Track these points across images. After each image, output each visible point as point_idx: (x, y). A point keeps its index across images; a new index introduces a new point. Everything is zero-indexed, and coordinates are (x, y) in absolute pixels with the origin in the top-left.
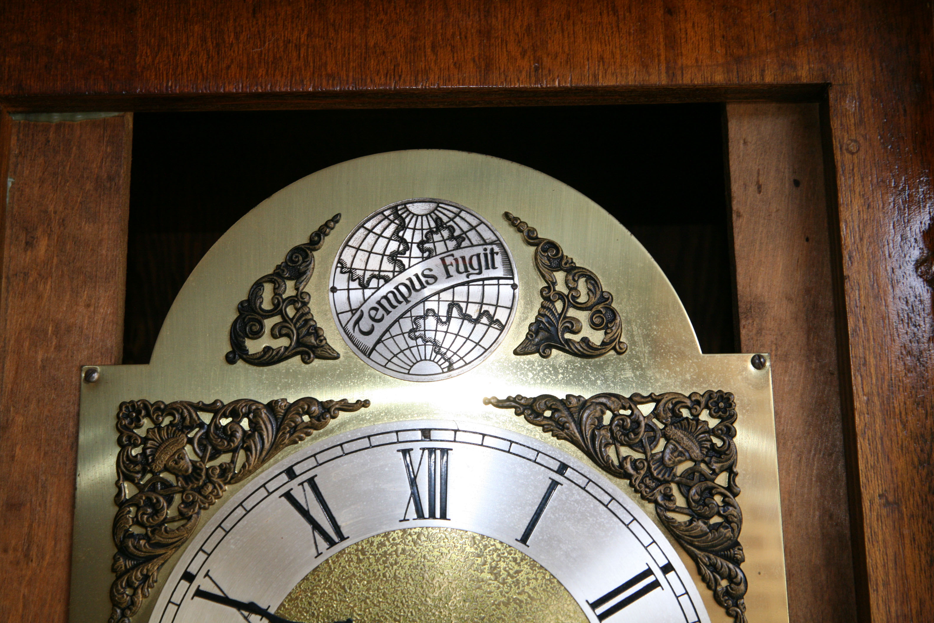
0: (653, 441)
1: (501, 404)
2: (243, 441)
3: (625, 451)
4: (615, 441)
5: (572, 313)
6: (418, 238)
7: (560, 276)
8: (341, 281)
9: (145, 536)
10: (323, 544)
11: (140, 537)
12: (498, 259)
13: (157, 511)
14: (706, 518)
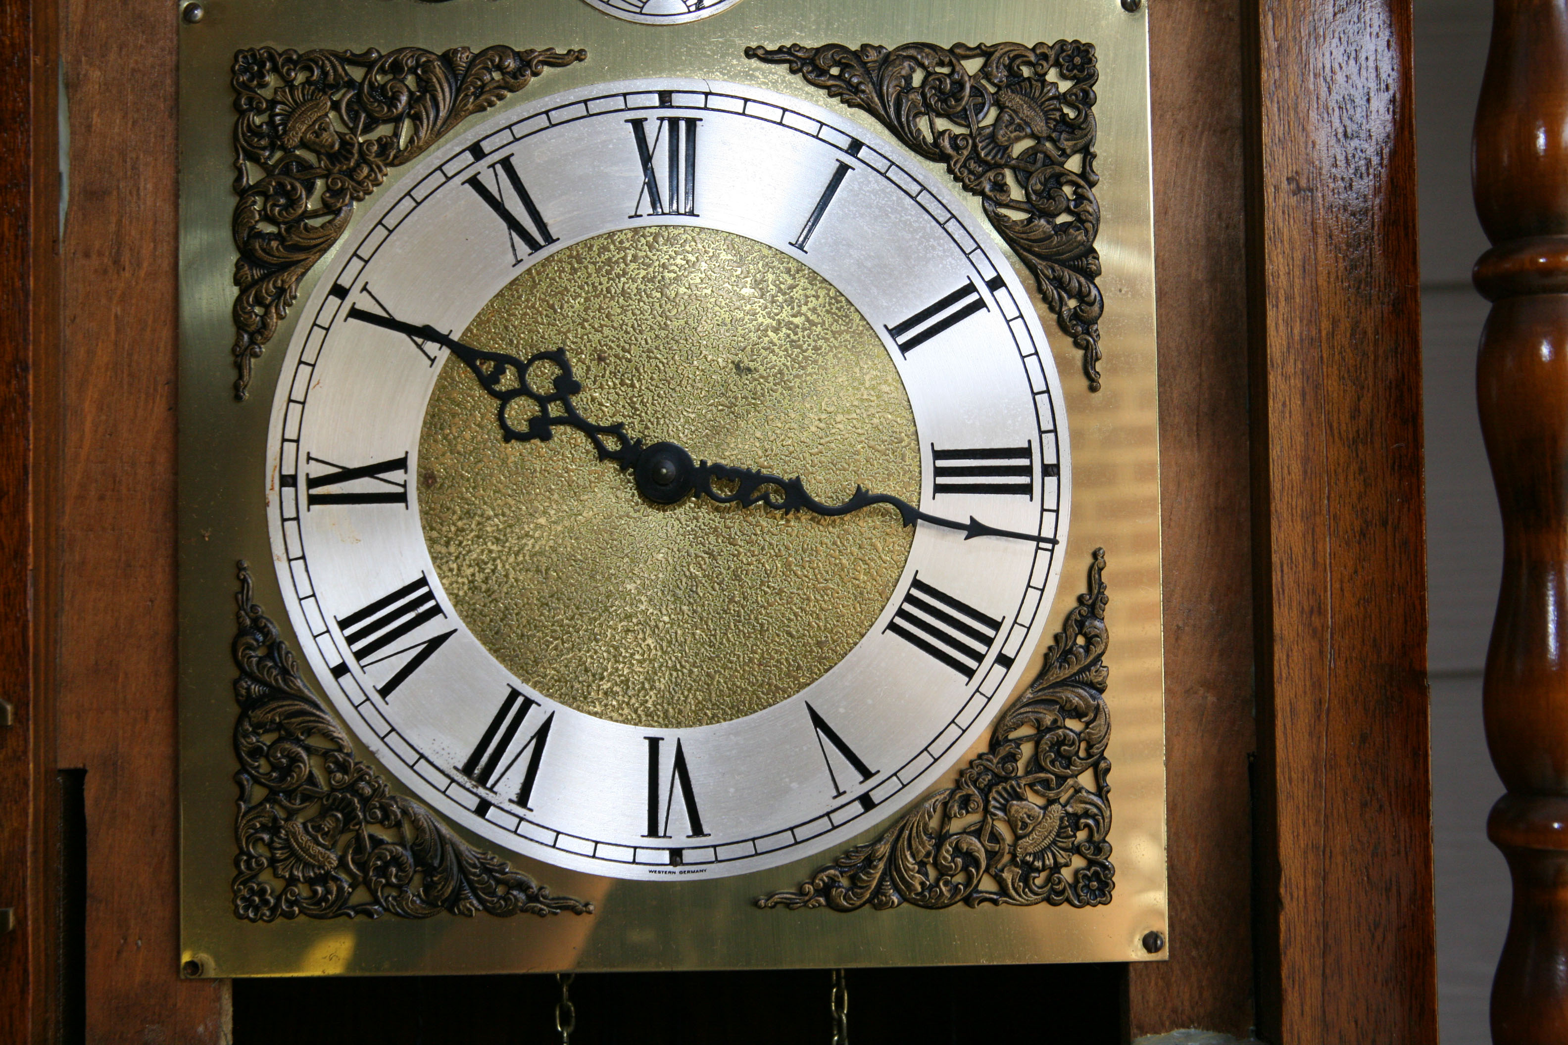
0: (981, 109)
1: (770, 57)
2: (410, 104)
3: (942, 124)
4: (929, 109)
9: (278, 236)
10: (523, 248)
11: (271, 236)
13: (293, 202)
14: (1050, 216)
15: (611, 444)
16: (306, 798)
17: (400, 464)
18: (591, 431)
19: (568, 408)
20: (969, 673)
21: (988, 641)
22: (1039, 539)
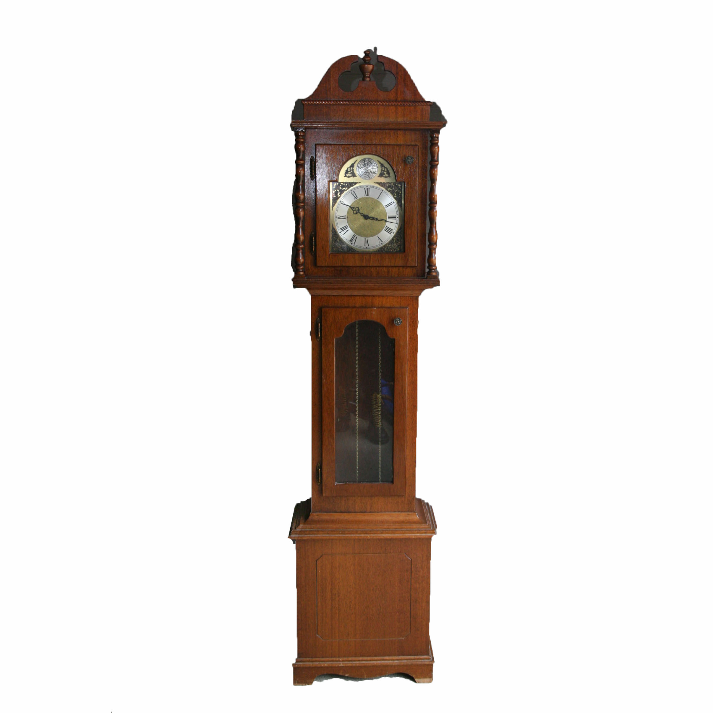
0: (393, 188)
1: (376, 183)
3: (390, 189)
5: (384, 172)
6: (367, 163)
7: (383, 168)
8: (358, 168)
12: (376, 166)
14: (398, 197)
15: (362, 214)
16: (337, 242)
17: (345, 216)
18: (361, 214)
19: (359, 212)
20: (390, 234)
21: (392, 231)
22: (396, 223)
